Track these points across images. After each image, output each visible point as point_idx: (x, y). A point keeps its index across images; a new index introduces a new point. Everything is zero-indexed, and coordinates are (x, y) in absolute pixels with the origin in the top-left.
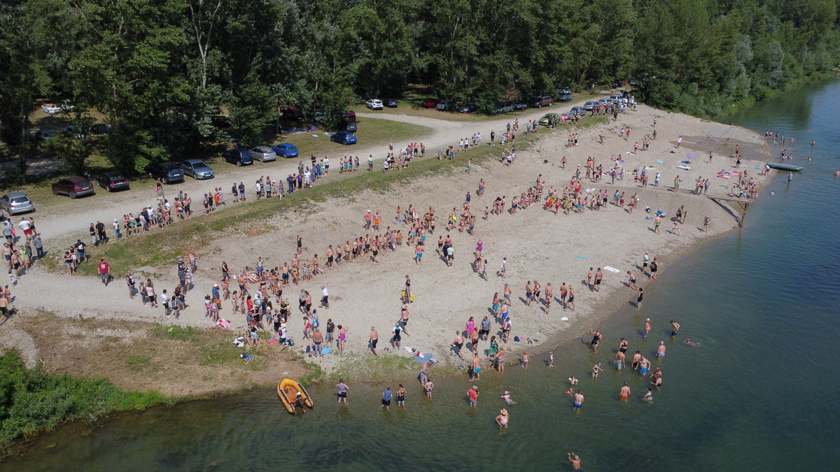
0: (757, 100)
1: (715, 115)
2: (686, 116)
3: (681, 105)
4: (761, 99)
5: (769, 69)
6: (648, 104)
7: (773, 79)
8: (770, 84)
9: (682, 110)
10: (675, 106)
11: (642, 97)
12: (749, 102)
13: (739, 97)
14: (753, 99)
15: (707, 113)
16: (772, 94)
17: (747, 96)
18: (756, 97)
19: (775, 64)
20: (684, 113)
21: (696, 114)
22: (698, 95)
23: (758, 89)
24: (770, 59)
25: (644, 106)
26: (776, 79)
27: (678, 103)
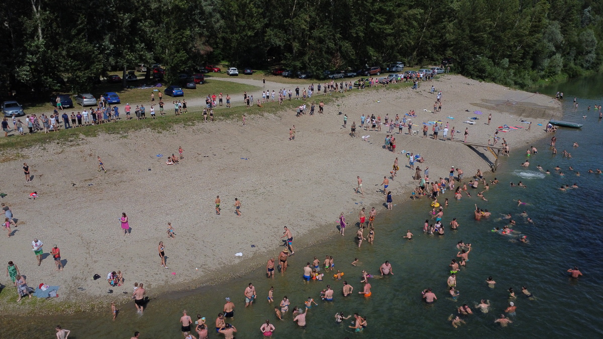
0: (570, 77)
1: (525, 86)
2: (496, 85)
3: (492, 76)
4: (573, 76)
5: (584, 53)
6: (463, 75)
7: (587, 61)
8: (585, 65)
9: (494, 80)
10: (487, 77)
11: (458, 69)
12: (561, 78)
13: (551, 73)
14: (566, 76)
15: (516, 83)
16: (586, 73)
17: (559, 72)
18: (569, 74)
19: (589, 49)
20: (495, 82)
21: (506, 84)
22: (508, 69)
23: (571, 68)
24: (584, 45)
25: (460, 76)
26: (590, 62)
27: (490, 74)
